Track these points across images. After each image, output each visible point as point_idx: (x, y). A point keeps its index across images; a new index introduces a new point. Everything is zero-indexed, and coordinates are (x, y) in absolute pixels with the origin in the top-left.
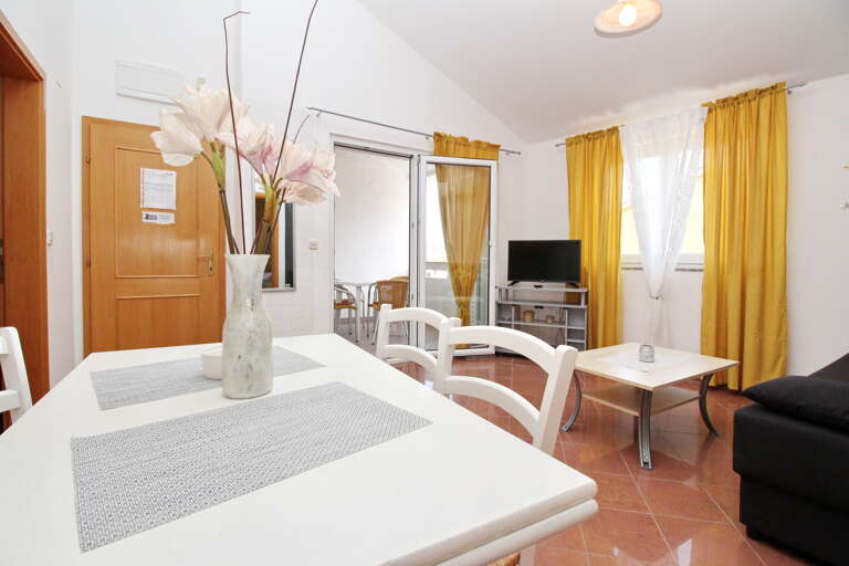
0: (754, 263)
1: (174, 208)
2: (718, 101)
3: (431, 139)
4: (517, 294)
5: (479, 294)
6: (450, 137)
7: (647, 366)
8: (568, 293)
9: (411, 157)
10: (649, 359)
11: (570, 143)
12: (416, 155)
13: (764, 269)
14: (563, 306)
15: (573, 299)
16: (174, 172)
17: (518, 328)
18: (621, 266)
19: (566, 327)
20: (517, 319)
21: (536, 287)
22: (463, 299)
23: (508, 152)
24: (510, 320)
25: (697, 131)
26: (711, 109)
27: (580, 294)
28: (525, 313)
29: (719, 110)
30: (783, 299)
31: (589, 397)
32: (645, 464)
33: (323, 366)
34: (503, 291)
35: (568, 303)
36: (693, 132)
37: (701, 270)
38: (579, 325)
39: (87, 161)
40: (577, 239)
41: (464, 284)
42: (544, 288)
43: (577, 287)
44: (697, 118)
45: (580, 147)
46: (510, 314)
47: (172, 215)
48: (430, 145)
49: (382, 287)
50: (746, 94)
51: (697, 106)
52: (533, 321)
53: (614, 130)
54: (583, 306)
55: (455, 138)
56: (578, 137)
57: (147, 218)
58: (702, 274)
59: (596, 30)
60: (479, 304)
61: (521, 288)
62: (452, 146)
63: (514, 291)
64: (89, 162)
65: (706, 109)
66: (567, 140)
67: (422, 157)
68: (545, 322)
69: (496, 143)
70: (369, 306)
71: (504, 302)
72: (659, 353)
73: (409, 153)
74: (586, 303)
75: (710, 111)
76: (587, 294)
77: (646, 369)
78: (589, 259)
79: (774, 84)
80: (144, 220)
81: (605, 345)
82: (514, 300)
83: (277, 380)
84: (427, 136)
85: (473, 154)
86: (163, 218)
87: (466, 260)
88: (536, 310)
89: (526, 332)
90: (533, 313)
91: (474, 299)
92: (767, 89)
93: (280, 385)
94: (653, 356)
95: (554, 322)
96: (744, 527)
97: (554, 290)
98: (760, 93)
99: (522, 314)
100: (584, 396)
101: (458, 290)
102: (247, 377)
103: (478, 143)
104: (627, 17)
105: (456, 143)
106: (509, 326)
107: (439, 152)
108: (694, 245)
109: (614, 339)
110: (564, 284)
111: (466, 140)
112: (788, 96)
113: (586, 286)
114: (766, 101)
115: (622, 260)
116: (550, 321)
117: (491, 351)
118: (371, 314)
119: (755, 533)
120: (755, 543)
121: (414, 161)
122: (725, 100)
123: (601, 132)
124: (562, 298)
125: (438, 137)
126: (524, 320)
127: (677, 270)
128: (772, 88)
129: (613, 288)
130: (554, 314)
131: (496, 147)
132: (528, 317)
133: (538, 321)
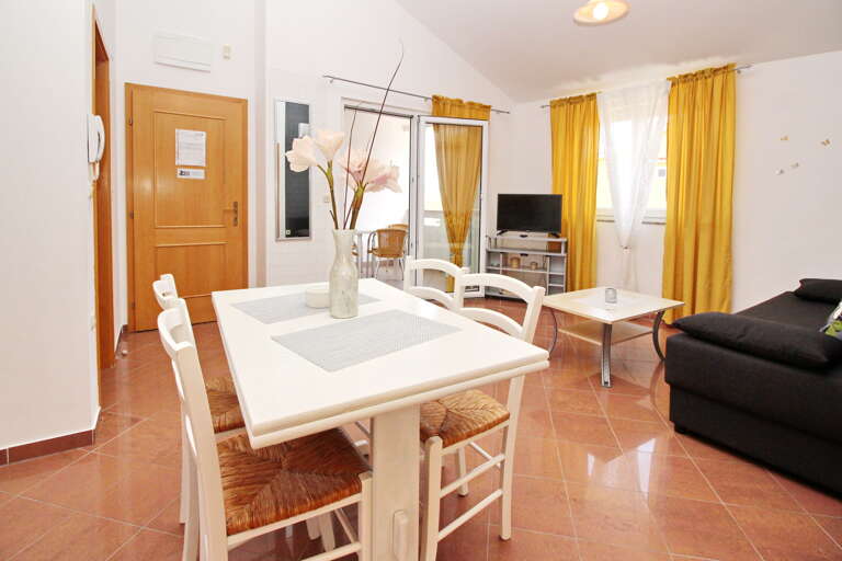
0: (706, 220)
1: (204, 165)
2: (680, 76)
3: (430, 102)
4: (505, 242)
5: (470, 241)
6: (447, 99)
7: (610, 306)
8: (550, 242)
9: (411, 117)
10: (613, 300)
11: (554, 105)
12: (416, 116)
13: (713, 225)
14: (545, 254)
15: (555, 247)
16: (204, 133)
17: (505, 273)
18: (597, 218)
19: (548, 273)
20: (505, 265)
21: (522, 236)
22: (457, 245)
23: (499, 112)
24: (498, 266)
25: (663, 101)
26: (674, 82)
27: (560, 243)
28: (512, 260)
29: (681, 85)
30: (729, 250)
31: (564, 332)
32: (606, 383)
33: (378, 300)
34: (493, 241)
35: (550, 251)
36: (660, 101)
37: (663, 224)
38: (559, 270)
39: (130, 123)
40: (558, 193)
41: (458, 233)
42: (528, 238)
43: (558, 237)
44: (662, 91)
45: (563, 110)
46: (498, 260)
47: (202, 171)
48: (428, 106)
49: (382, 234)
50: (703, 72)
51: (663, 79)
52: (519, 267)
53: (592, 96)
54: (563, 254)
55: (452, 101)
56: (561, 100)
57: (182, 173)
58: (663, 227)
59: (575, 21)
60: (470, 250)
61: (510, 237)
62: (448, 107)
63: (503, 240)
64: (131, 125)
65: (670, 83)
66: (551, 102)
67: (422, 118)
68: (530, 268)
69: (487, 104)
70: (369, 252)
71: (494, 250)
72: (621, 295)
73: (410, 114)
74: (566, 251)
75: (673, 85)
76: (566, 243)
77: (608, 307)
78: (569, 212)
79: (726, 64)
80: (179, 177)
81: (581, 288)
82: (502, 248)
83: (360, 307)
84: (427, 99)
85: (467, 115)
86: (194, 173)
87: (460, 208)
88: (522, 258)
89: (513, 277)
90: (519, 260)
91: (466, 246)
92: (720, 69)
93: (364, 310)
94: (615, 298)
95: (537, 269)
96: (673, 424)
97: (538, 239)
98: (715, 71)
99: (509, 261)
100: (560, 330)
101: (452, 238)
102: (347, 305)
103: (471, 104)
104: (600, 13)
105: (452, 105)
106: (497, 272)
107: (437, 113)
108: (658, 201)
109: (589, 283)
110: (547, 234)
111: (461, 102)
112: (737, 74)
113: (566, 236)
114: (719, 79)
115: (597, 213)
116: (534, 267)
117: (481, 293)
118: (370, 260)
119: (680, 429)
120: (679, 435)
121: (415, 120)
122: (686, 76)
123: (581, 97)
124: (544, 247)
125: (436, 100)
126: (511, 266)
127: (644, 223)
128: (725, 68)
129: (588, 238)
130: (538, 261)
131: (487, 108)
132: (515, 263)
133: (524, 267)
